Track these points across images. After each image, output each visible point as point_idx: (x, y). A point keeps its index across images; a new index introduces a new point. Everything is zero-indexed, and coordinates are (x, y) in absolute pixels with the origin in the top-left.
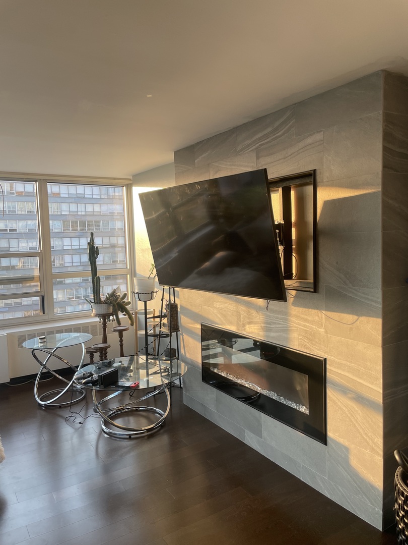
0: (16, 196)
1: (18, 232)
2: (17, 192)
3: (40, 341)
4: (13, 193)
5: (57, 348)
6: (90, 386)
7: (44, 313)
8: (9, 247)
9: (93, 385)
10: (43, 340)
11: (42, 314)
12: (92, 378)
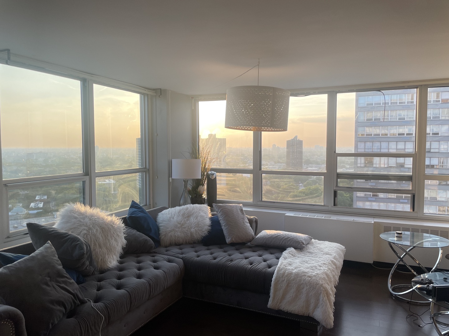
0: (441, 103)
1: (440, 135)
2: (442, 100)
3: (396, 235)
4: (439, 101)
5: (414, 247)
6: (423, 293)
7: (413, 210)
8: (431, 149)
9: (427, 294)
10: (399, 235)
11: (412, 211)
12: (428, 286)
